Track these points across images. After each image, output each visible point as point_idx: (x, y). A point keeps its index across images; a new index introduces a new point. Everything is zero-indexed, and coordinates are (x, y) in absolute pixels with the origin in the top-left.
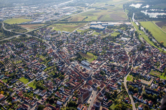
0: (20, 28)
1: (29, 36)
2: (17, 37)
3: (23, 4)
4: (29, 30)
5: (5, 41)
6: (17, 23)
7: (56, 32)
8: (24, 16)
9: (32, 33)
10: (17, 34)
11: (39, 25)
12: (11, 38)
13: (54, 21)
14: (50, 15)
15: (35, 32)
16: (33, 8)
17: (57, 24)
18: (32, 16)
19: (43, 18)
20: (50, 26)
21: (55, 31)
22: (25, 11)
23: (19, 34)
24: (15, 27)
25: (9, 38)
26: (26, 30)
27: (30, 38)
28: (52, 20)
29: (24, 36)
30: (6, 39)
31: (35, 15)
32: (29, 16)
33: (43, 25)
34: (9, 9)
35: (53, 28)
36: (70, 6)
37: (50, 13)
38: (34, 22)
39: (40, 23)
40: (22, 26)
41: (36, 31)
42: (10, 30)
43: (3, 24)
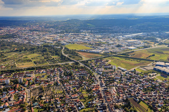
0: (77, 55)
1: (82, 65)
2: (70, 63)
3: (90, 31)
4: (84, 59)
5: (57, 66)
6: (77, 49)
7: (110, 66)
8: (86, 43)
9: (85, 63)
10: (71, 61)
11: (96, 55)
12: (64, 63)
13: (114, 53)
14: (112, 46)
15: (89, 62)
16: (98, 36)
17: (115, 58)
18: (93, 44)
19: (103, 48)
20: (107, 59)
21: (110, 65)
22: (89, 38)
23: (73, 61)
24: (74, 53)
25: (63, 63)
26: (81, 57)
27: (82, 67)
28: (111, 52)
29: (77, 63)
30: (59, 64)
31: (96, 44)
32: (90, 44)
33: (101, 55)
34: (75, 35)
35: (110, 61)
36: (137, 39)
37: (112, 44)
38: (93, 51)
39: (98, 53)
40: (79, 53)
41: (91, 60)
42: (66, 56)
43: (64, 49)
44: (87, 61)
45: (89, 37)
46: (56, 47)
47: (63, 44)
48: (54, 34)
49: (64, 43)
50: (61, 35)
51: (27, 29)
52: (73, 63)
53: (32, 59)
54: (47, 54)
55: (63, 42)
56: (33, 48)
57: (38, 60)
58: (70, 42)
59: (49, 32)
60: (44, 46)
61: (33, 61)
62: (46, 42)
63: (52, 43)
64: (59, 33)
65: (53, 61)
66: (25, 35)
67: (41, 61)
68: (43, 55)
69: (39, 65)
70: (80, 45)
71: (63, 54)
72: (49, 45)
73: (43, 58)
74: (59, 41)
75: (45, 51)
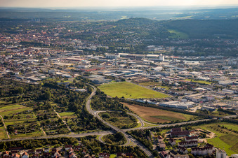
0: (124, 114)
1: (131, 143)
2: (101, 136)
3: (172, 49)
4: (142, 125)
5: (63, 140)
6: (127, 98)
7: (210, 151)
8: (156, 80)
9: (141, 136)
10: (105, 128)
11: (177, 115)
13: (227, 112)
14: (225, 91)
15: (153, 134)
16: (190, 63)
17: (229, 126)
18: (173, 85)
19: (199, 96)
20: (204, 128)
21: (209, 146)
22: (165, 68)
23: (110, 129)
24: (116, 108)
26: (134, 120)
27: (129, 150)
28: (220, 109)
29: (118, 137)
30: (72, 135)
31: (182, 84)
32: (165, 84)
33: (188, 117)
34: (132, 58)
35: (212, 135)
37: (228, 86)
38: (170, 103)
39: (182, 110)
40: (131, 107)
41: (157, 130)
42: (96, 114)
43: (93, 94)
44: (147, 133)
45: (166, 65)
46: (76, 89)
47: (95, 83)
48: (80, 54)
49: (99, 78)
50: (97, 57)
51: (17, 39)
52: (109, 137)
53: (6, 118)
54: (48, 107)
55: (95, 76)
56: (17, 88)
57: (20, 122)
58: (113, 78)
59: (68, 49)
60: (46, 85)
61: (6, 124)
62: (52, 76)
63: (67, 78)
64: (91, 52)
65: (59, 126)
66: (7, 54)
67: (26, 126)
68: (35, 110)
69: (19, 137)
70: (140, 86)
71: (89, 108)
72: (59, 82)
73: (35, 116)
74: (87, 74)
75: (44, 97)
